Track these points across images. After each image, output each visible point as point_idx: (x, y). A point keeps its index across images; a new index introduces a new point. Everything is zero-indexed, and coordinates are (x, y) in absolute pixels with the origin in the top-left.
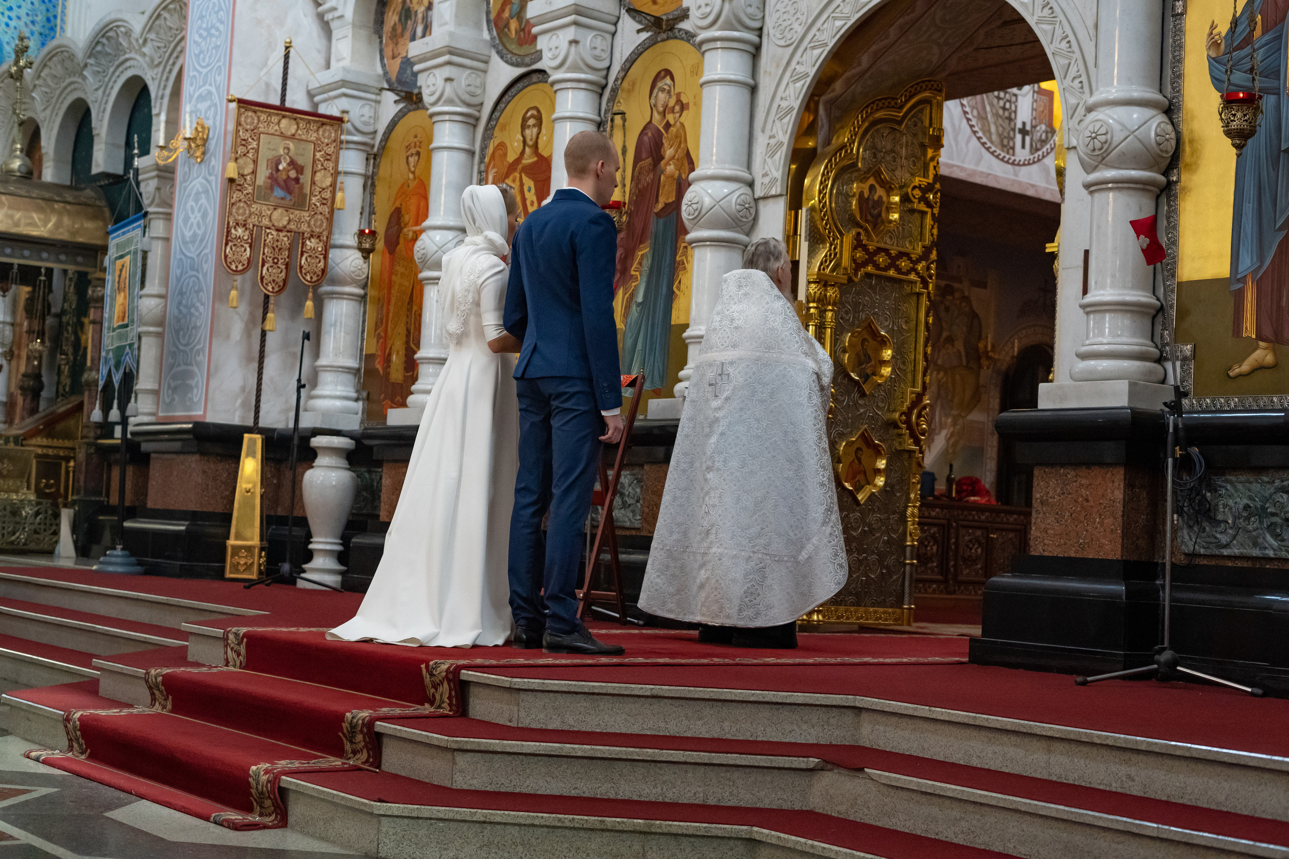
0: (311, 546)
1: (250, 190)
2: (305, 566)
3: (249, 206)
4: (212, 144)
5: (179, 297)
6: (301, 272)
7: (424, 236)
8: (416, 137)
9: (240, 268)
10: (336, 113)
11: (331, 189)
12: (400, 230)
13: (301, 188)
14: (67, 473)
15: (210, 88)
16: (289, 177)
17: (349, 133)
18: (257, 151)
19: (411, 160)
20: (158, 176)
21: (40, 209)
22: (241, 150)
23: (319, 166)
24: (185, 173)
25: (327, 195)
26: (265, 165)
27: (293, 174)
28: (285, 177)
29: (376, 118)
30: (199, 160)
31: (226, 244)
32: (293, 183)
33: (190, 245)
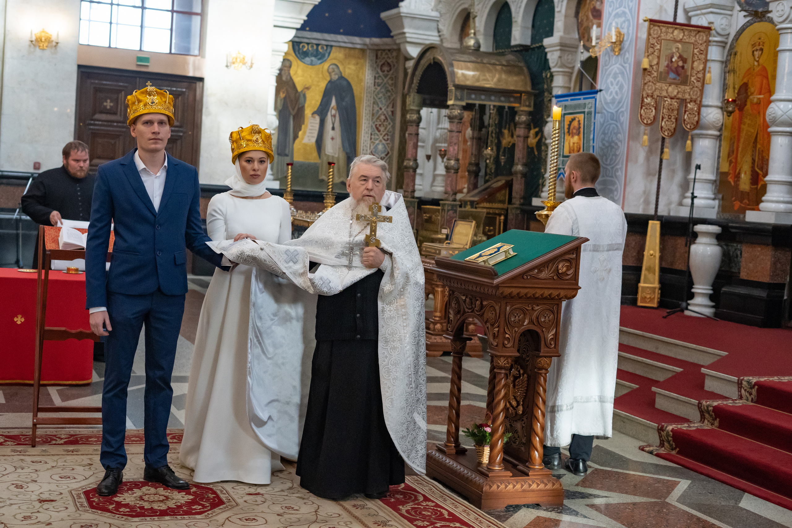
0: (693, 290)
1: (655, 74)
2: (689, 302)
3: (655, 84)
4: (626, 44)
5: (603, 136)
6: (684, 123)
7: (772, 105)
8: (760, 39)
9: (649, 122)
10: (705, 24)
11: (703, 72)
12: (747, 97)
13: (686, 72)
14: (500, 223)
15: (624, 9)
16: (678, 66)
17: (715, 36)
18: (660, 50)
19: (756, 53)
20: (561, 50)
21: (489, 71)
22: (651, 50)
23: (696, 58)
24: (607, 61)
25: (700, 75)
26: (664, 58)
27: (681, 64)
28: (676, 65)
29: (730, 25)
30: (617, 53)
31: (641, 108)
32: (681, 69)
33: (610, 105)
